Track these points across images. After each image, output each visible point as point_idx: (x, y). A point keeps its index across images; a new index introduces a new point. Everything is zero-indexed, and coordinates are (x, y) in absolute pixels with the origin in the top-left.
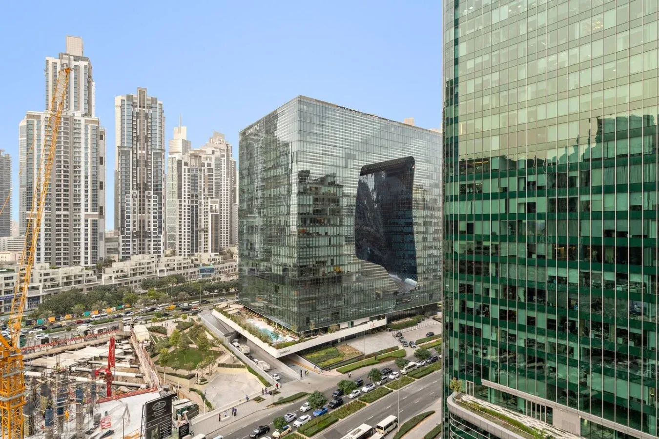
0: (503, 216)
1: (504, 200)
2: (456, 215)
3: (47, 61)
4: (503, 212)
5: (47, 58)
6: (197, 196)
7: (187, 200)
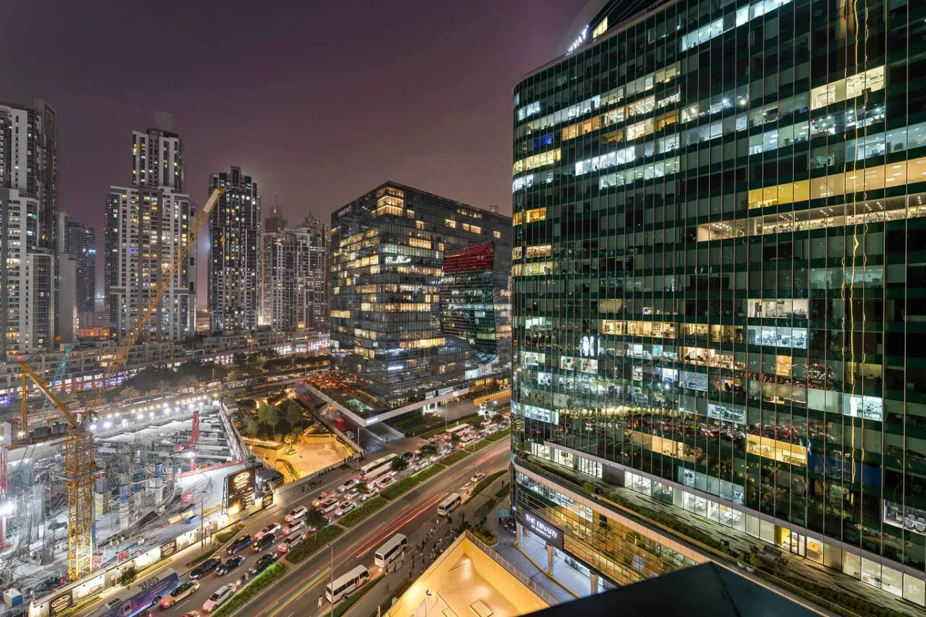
0: (564, 295)
1: (563, 281)
2: (524, 295)
3: (135, 136)
4: (563, 291)
5: (134, 132)
6: (292, 273)
7: (282, 277)
